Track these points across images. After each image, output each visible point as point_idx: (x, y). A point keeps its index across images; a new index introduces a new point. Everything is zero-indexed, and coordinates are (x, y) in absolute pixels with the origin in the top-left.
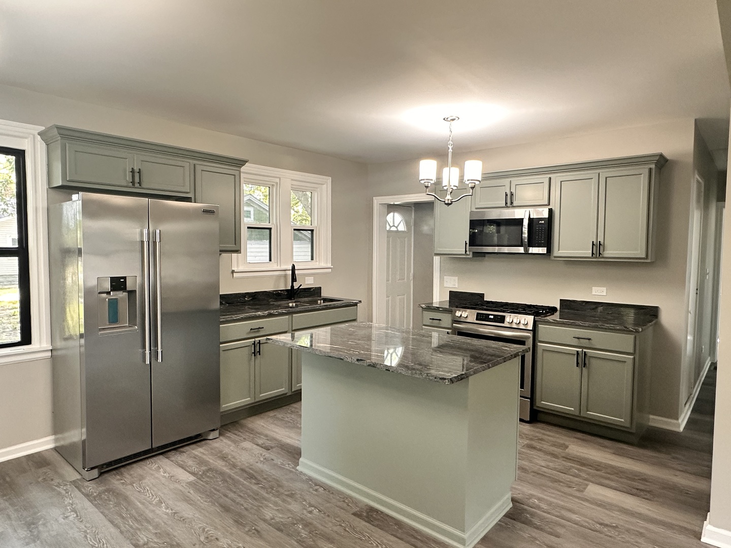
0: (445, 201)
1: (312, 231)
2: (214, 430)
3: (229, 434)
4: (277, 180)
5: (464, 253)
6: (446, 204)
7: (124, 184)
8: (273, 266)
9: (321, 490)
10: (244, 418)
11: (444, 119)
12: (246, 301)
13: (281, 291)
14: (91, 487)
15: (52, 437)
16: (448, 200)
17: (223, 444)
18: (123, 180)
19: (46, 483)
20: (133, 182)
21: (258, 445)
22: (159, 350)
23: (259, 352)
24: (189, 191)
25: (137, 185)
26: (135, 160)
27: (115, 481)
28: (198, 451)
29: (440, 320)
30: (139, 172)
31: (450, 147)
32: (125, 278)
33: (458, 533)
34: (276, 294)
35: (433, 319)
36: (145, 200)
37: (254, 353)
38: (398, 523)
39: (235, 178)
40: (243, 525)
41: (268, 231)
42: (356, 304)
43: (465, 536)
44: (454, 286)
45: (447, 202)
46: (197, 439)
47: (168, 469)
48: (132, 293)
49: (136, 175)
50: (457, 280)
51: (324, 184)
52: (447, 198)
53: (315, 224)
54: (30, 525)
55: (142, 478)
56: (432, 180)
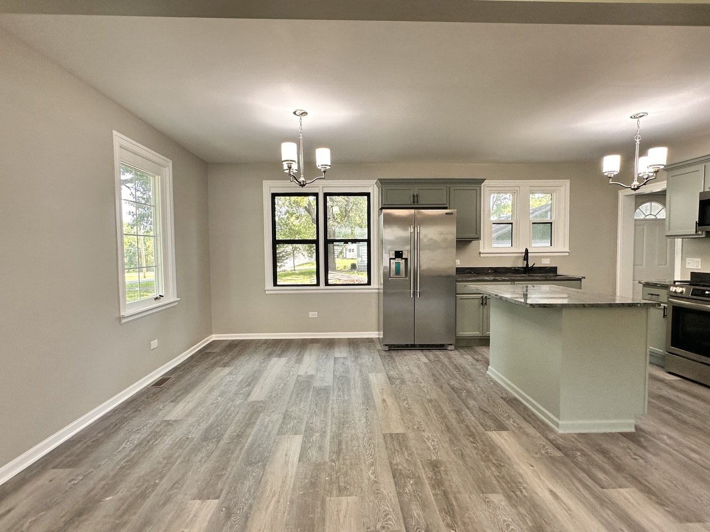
0: (631, 187)
1: (551, 223)
2: (451, 345)
3: (461, 350)
4: (518, 189)
5: (695, 233)
6: (632, 189)
7: (409, 202)
8: (514, 250)
9: (492, 383)
10: (477, 346)
11: (631, 117)
12: (489, 273)
13: (518, 267)
14: (384, 353)
15: (377, 332)
16: (634, 185)
17: (455, 354)
18: (409, 201)
19: (369, 348)
20: (414, 202)
21: (474, 359)
22: (418, 291)
23: (486, 303)
24: (446, 203)
25: (416, 203)
26: (415, 190)
27: (394, 353)
28: (439, 353)
29: (658, 295)
30: (417, 196)
31: (638, 141)
32: (402, 251)
33: (556, 419)
34: (514, 270)
35: (652, 294)
36: (413, 211)
37: (482, 304)
38: (526, 408)
39: (476, 192)
40: (437, 382)
41: (511, 225)
42: (580, 280)
43: (560, 422)
44: (698, 268)
45: (633, 187)
46: (441, 347)
47: (419, 356)
48: (406, 259)
49: (415, 198)
50: (700, 263)
51: (562, 186)
52: (634, 183)
53: (553, 218)
54: (356, 358)
55: (405, 355)
56: (614, 171)
